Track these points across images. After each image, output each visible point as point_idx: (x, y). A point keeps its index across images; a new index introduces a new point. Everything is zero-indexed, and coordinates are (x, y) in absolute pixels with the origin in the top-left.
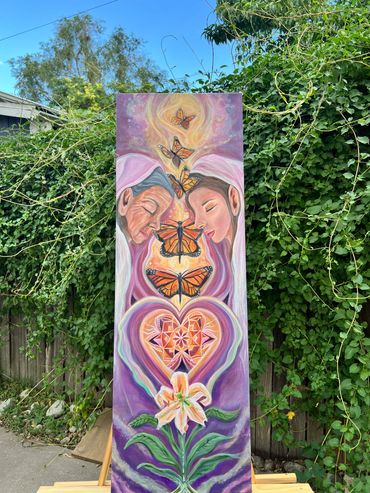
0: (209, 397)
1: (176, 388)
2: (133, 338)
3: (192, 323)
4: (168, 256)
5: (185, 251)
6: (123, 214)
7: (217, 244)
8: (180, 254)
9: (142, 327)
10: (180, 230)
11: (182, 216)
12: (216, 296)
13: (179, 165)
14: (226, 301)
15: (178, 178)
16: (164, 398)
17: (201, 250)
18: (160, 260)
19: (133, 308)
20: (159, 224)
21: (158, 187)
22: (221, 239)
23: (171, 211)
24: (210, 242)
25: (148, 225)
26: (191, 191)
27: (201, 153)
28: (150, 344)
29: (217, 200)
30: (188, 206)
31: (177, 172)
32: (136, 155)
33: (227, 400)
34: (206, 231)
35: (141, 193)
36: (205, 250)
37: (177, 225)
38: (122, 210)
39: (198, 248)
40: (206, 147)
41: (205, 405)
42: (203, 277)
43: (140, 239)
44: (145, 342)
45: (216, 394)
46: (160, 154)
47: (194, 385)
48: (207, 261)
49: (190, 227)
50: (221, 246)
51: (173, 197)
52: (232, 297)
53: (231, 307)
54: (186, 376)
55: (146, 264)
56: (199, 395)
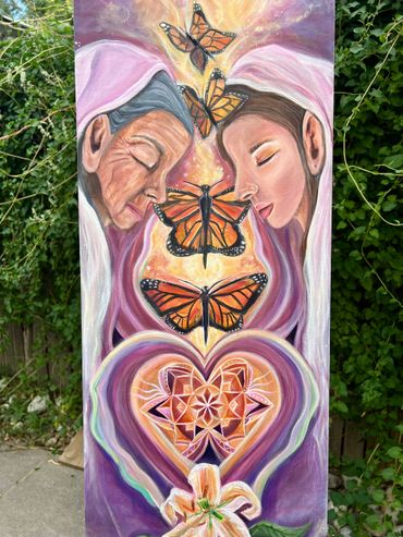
0: (257, 504)
1: (198, 491)
2: (118, 406)
3: (227, 378)
4: (182, 254)
5: (216, 243)
6: (91, 170)
7: (278, 231)
8: (206, 249)
9: (135, 387)
10: (205, 203)
11: (209, 173)
12: (273, 329)
13: (202, 67)
14: (291, 338)
15: (201, 95)
16: (176, 508)
17: (247, 242)
18: (166, 263)
19: (116, 352)
20: (163, 190)
21: (162, 113)
22: (286, 221)
23: (188, 164)
24: (264, 227)
25: (143, 191)
26: (228, 121)
27: (249, 41)
28: (150, 417)
29: (280, 141)
30: (222, 154)
31: (198, 81)
32: (115, 44)
33: (289, 509)
34: (257, 205)
35: (126, 125)
36: (253, 242)
37: (199, 193)
38: (90, 161)
39: (240, 238)
40: (259, 29)
41: (250, 518)
42: (249, 294)
43: (127, 221)
44: (140, 413)
45: (269, 499)
46: (165, 42)
47: (230, 486)
48: (257, 264)
49: (225, 198)
50: (285, 234)
51: (191, 133)
52: (303, 331)
53: (301, 349)
54: (216, 471)
55: (141, 270)
56: (239, 502)
